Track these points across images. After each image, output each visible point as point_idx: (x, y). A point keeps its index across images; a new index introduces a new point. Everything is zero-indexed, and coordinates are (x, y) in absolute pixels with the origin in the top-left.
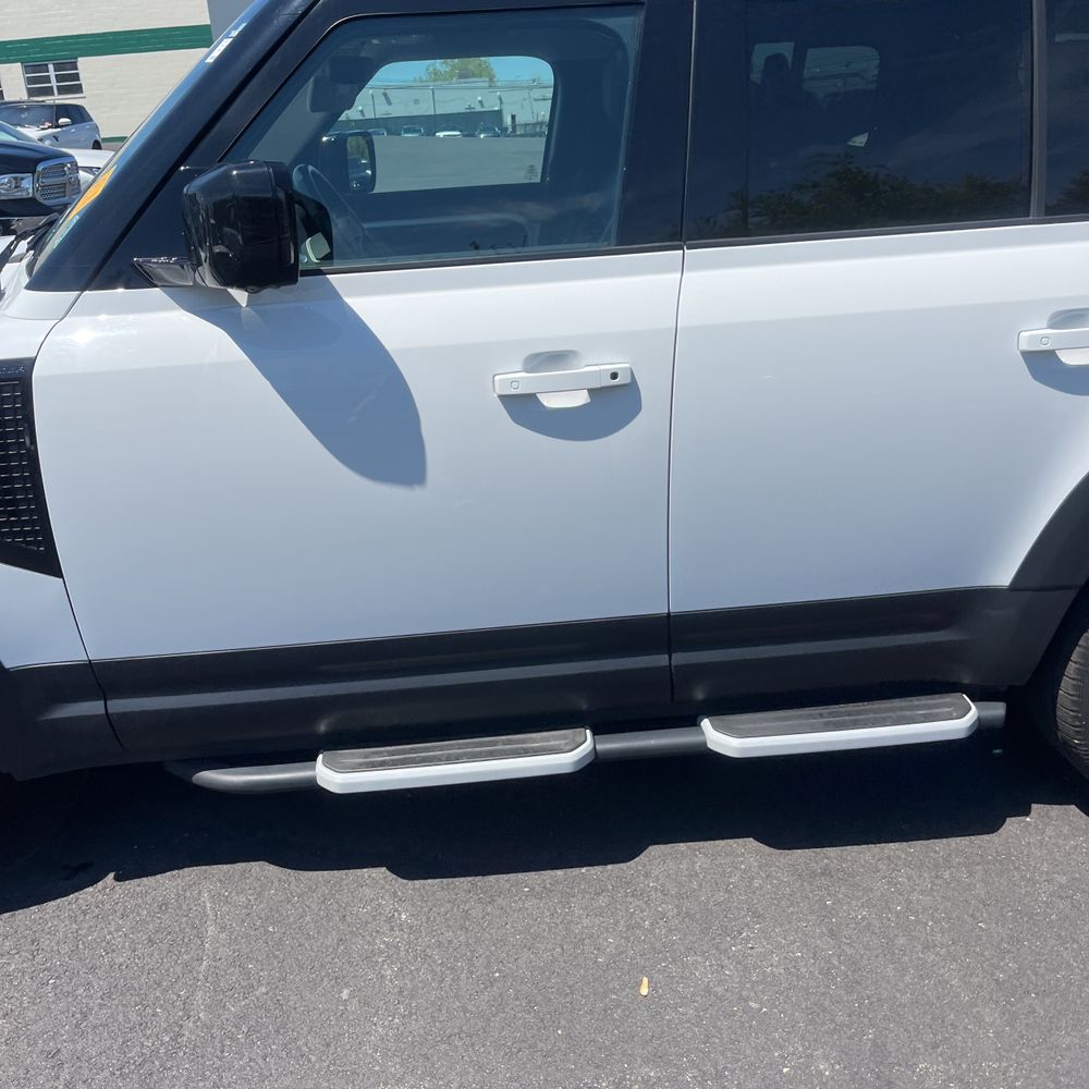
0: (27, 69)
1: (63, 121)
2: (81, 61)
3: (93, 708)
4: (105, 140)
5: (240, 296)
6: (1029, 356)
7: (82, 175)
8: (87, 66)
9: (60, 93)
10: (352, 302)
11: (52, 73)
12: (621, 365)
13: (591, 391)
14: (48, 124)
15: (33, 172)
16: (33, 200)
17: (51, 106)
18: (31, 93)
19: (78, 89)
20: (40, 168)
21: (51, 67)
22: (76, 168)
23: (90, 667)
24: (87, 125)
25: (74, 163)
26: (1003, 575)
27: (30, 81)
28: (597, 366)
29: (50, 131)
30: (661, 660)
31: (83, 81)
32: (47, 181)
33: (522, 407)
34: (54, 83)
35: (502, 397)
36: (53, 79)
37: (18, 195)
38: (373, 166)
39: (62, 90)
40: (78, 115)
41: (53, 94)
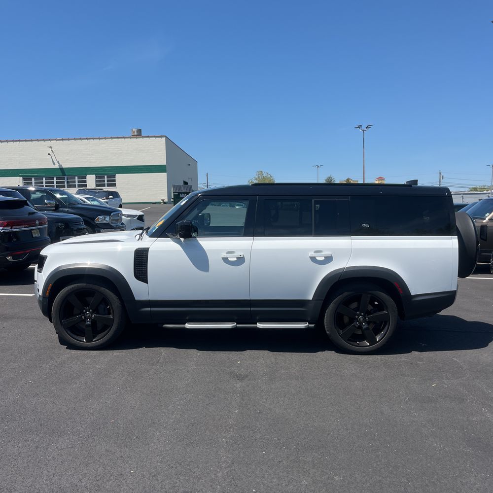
0: (97, 177)
1: (110, 197)
2: (117, 175)
3: (148, 309)
4: (124, 203)
5: (182, 239)
6: (311, 258)
7: (123, 217)
8: (119, 177)
9: (107, 186)
10: (200, 242)
11: (106, 179)
12: (242, 254)
13: (237, 258)
14: (105, 198)
15: (110, 215)
16: (109, 224)
17: (105, 192)
18: (97, 185)
19: (115, 185)
20: (112, 214)
21: (106, 177)
22: (122, 215)
23: (149, 301)
24: (118, 199)
25: (122, 213)
26: (311, 298)
27: (97, 181)
28: (238, 254)
29: (106, 200)
30: (249, 309)
31: (117, 182)
32: (114, 218)
33: (225, 260)
34: (106, 183)
35: (222, 258)
36: (106, 181)
37: (105, 222)
38: (210, 220)
39: (109, 185)
40: (115, 195)
41: (105, 186)
